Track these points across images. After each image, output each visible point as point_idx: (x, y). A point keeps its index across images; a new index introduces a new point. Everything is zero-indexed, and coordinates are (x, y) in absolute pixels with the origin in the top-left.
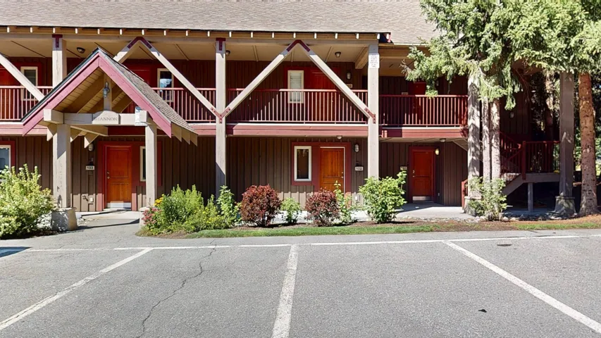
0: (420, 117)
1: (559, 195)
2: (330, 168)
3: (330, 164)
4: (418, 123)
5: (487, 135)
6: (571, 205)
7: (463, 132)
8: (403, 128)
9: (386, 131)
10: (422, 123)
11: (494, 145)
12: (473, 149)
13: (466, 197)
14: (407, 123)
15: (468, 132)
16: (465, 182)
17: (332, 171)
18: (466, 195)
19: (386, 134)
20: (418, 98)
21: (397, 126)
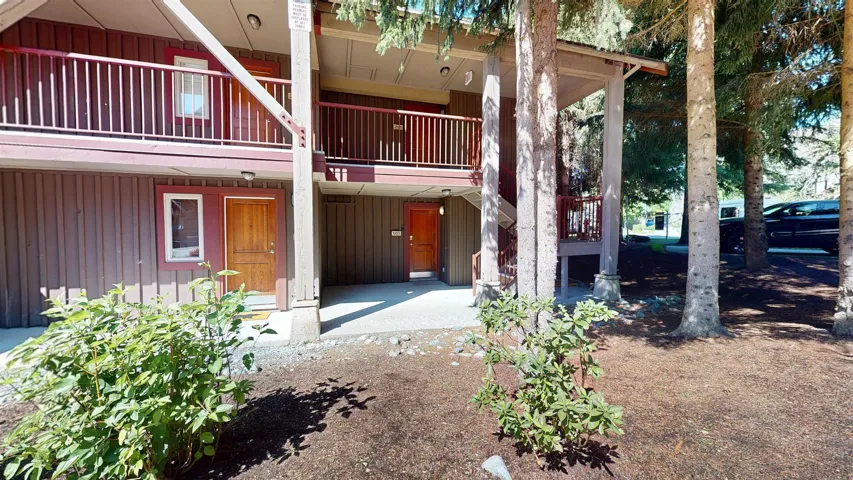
0: (406, 150)
1: (598, 273)
2: (246, 236)
3: (247, 228)
4: (403, 159)
5: (528, 155)
6: (615, 286)
7: (473, 176)
8: (376, 167)
9: (345, 170)
10: (408, 160)
11: (544, 186)
12: (488, 205)
13: (478, 281)
14: (384, 158)
15: (481, 178)
16: (477, 255)
17: (251, 241)
18: (478, 277)
19: (345, 176)
20: (403, 115)
21: (366, 163)
